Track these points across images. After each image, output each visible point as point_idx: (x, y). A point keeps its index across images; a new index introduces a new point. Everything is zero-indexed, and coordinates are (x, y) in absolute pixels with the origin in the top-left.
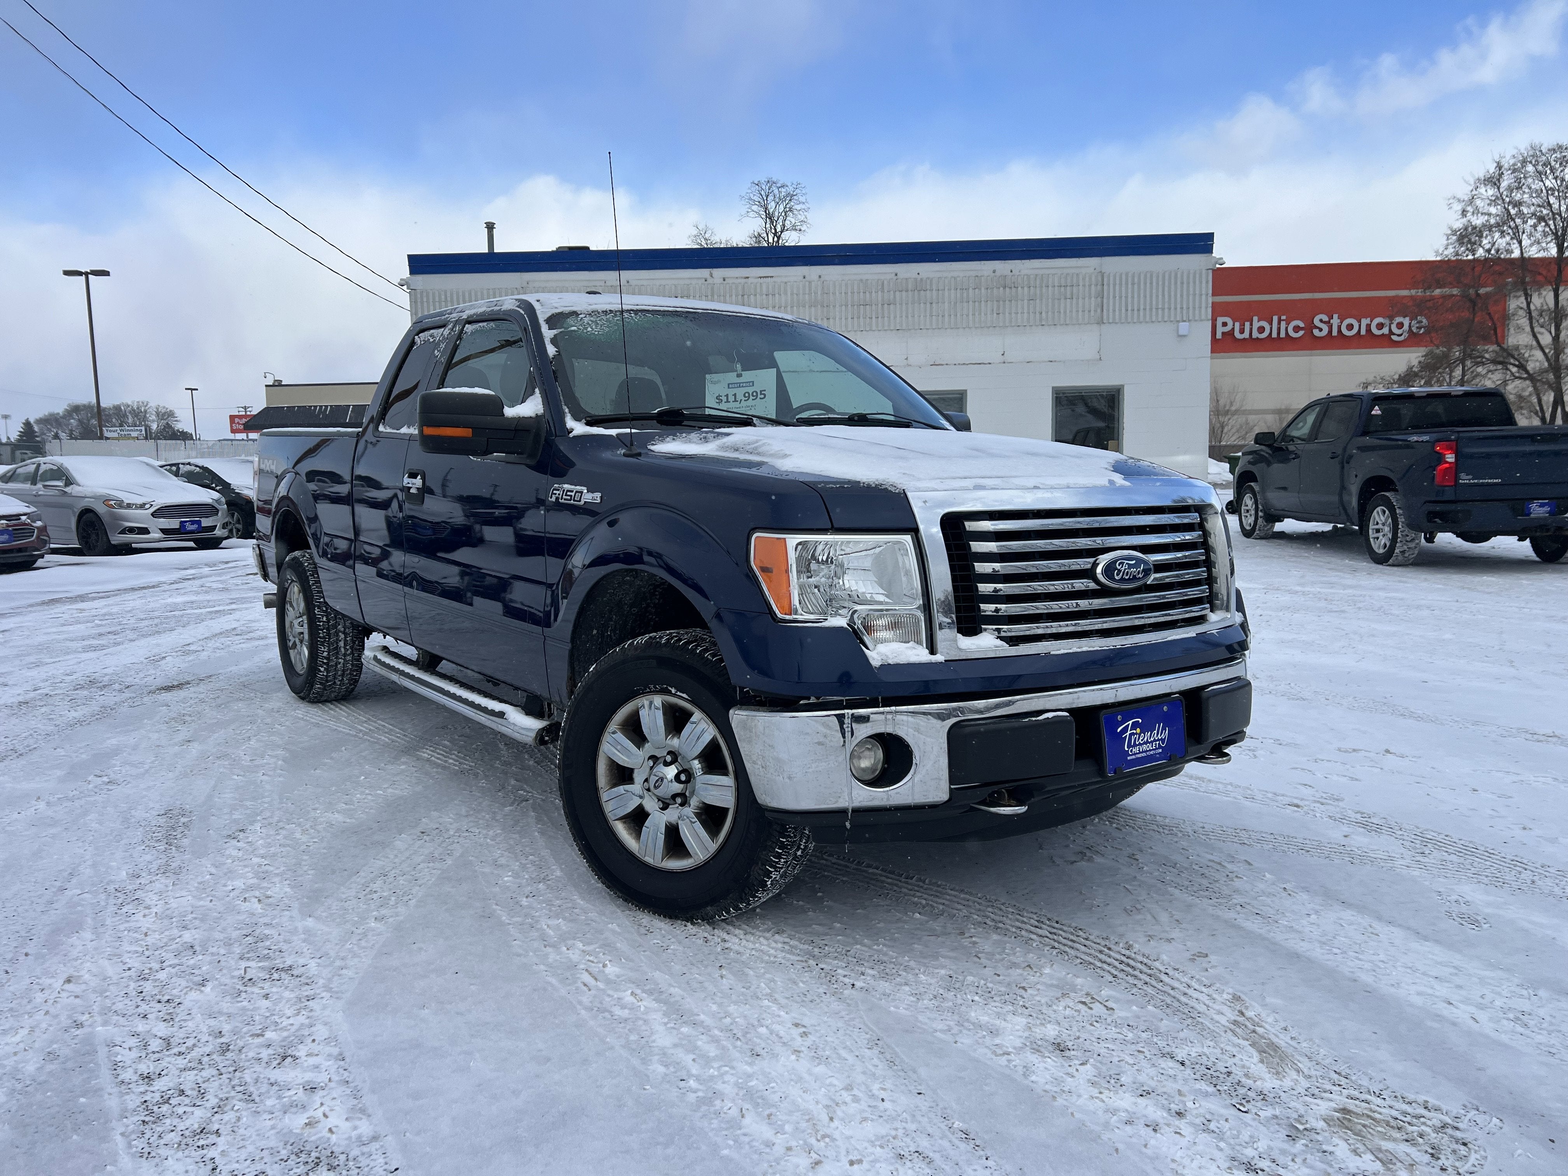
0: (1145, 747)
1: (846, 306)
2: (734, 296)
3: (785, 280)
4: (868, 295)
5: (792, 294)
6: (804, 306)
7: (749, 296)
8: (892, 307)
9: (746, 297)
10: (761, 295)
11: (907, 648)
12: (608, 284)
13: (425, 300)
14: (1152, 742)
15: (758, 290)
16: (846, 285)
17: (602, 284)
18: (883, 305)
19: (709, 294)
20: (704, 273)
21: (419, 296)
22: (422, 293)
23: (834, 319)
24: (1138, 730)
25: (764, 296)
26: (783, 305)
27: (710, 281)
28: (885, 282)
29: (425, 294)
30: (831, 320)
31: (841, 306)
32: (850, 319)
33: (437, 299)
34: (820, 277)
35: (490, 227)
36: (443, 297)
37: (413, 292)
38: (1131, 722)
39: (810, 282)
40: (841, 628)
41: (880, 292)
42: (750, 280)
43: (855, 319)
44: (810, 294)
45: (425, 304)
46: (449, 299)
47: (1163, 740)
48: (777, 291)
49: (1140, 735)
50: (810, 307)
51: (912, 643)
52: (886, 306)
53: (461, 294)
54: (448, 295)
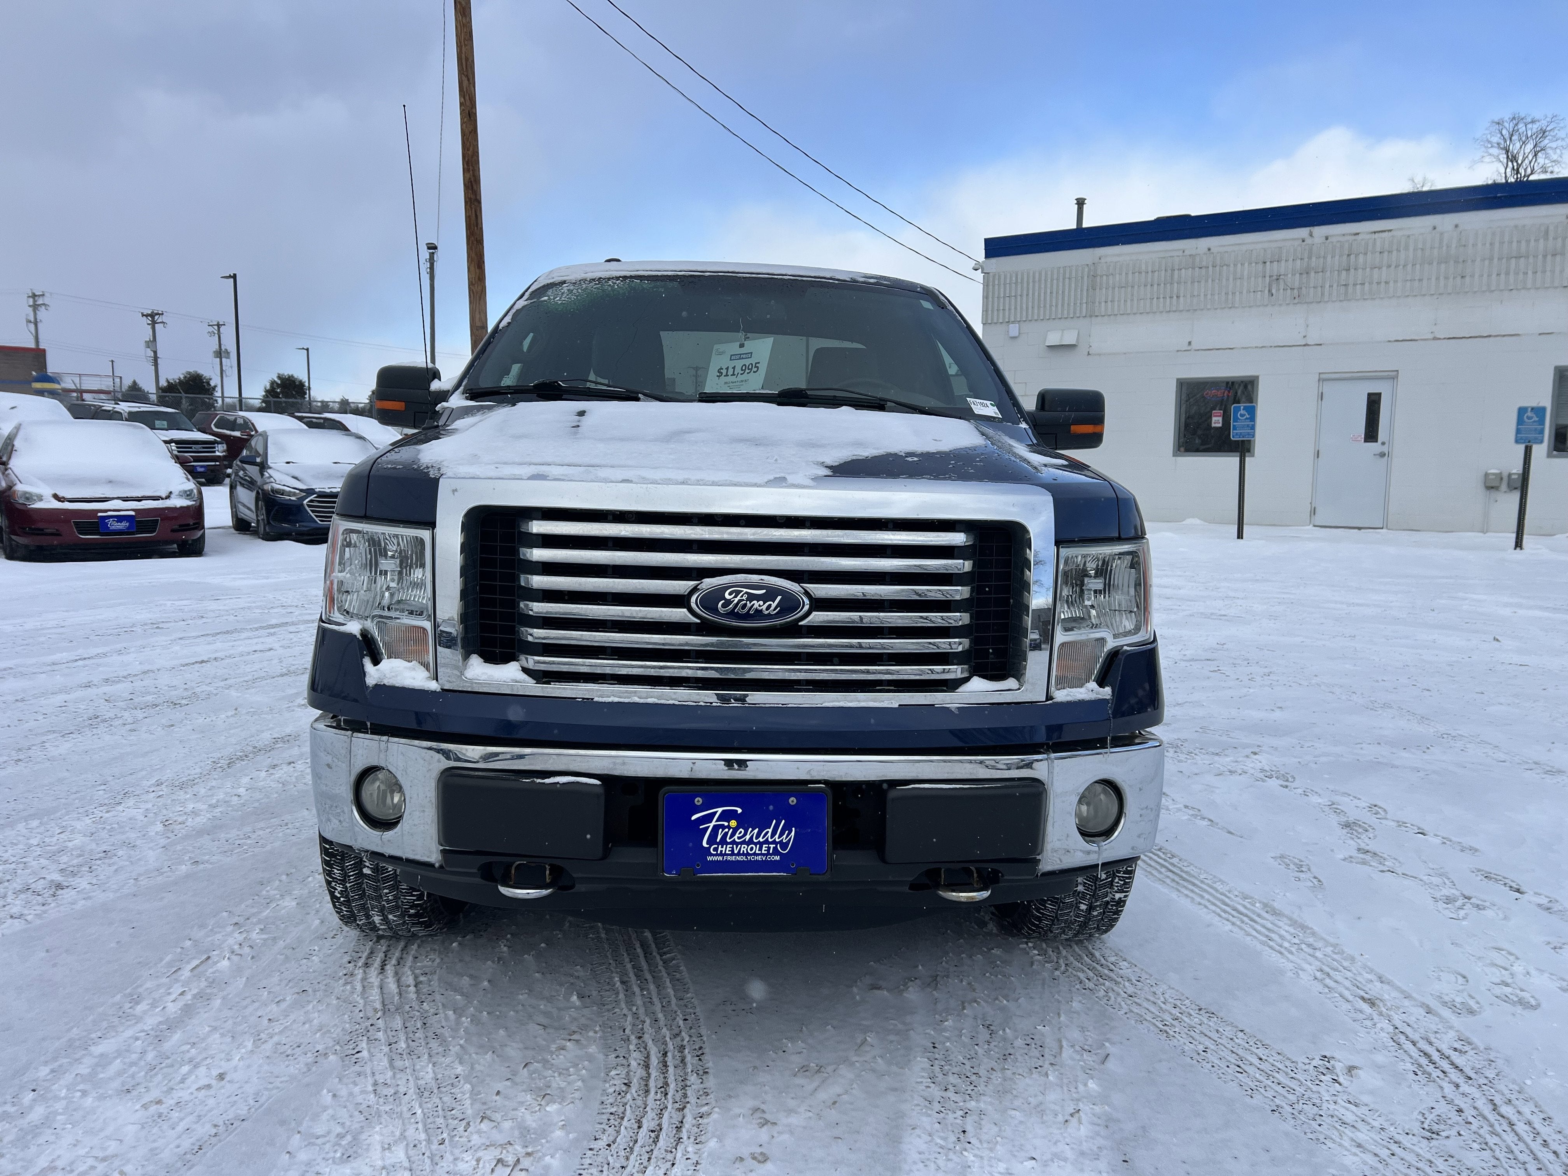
0: (744, 848)
1: (1491, 259)
2: (1337, 257)
3: (1407, 233)
4: (1523, 244)
5: (1415, 250)
6: (1431, 263)
7: (1357, 255)
8: (1558, 258)
9: (1352, 257)
10: (1373, 252)
11: (406, 668)
12: (1187, 253)
13: (996, 282)
14: (761, 844)
15: (1370, 248)
16: (1494, 234)
17: (1181, 253)
18: (1545, 256)
19: (1306, 256)
20: (1303, 232)
21: (991, 279)
22: (994, 276)
23: (1472, 276)
24: (733, 823)
25: (1378, 254)
26: (1402, 263)
27: (1309, 241)
28: (1551, 228)
29: (997, 277)
30: (1468, 279)
31: (1483, 260)
32: (1494, 276)
33: (1008, 281)
34: (1456, 226)
35: (1080, 203)
36: (1014, 279)
37: (986, 274)
38: (720, 810)
39: (1442, 234)
40: (351, 636)
41: (1542, 241)
42: (1360, 237)
43: (1503, 276)
44: (1440, 247)
45: (996, 287)
46: (1019, 281)
47: (784, 845)
48: (1395, 247)
49: (735, 830)
50: (1439, 263)
51: (414, 662)
52: (1549, 257)
53: (1031, 274)
54: (1019, 277)
